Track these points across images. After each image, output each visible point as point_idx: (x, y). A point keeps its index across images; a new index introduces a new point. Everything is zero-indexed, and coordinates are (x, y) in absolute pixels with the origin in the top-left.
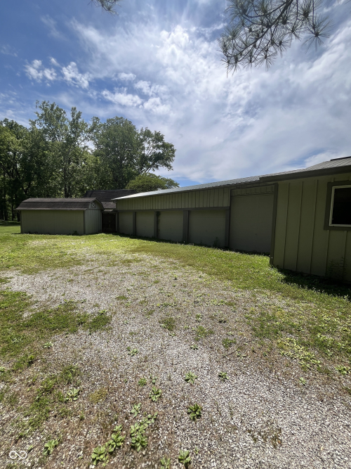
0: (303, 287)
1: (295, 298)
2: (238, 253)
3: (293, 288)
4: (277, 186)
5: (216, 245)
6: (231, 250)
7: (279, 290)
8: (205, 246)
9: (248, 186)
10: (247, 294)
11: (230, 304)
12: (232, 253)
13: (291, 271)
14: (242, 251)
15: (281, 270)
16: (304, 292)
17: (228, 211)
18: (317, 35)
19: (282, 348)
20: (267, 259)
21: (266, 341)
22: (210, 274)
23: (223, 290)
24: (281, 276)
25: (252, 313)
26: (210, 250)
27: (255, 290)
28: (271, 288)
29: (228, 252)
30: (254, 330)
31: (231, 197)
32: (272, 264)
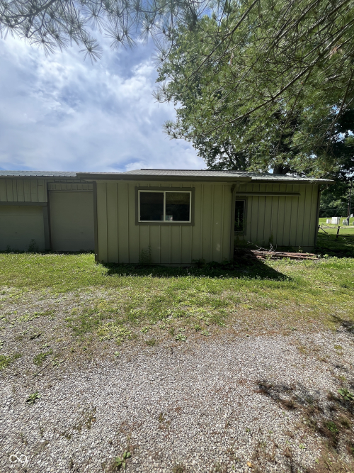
0: (122, 275)
1: (116, 287)
2: (62, 255)
3: (115, 278)
4: (95, 184)
5: (33, 249)
6: (53, 252)
7: (103, 283)
8: (15, 252)
9: (68, 181)
10: (70, 296)
11: (48, 313)
12: (54, 255)
13: (114, 263)
14: (66, 253)
15: (105, 265)
16: (124, 279)
17: (47, 208)
18: (90, 50)
19: (102, 335)
20: (92, 256)
21: (87, 336)
22: (20, 286)
23: (39, 300)
24: (106, 270)
25: (74, 314)
26: (23, 257)
27: (79, 290)
28: (95, 283)
29: (48, 256)
30: (75, 330)
31: (48, 191)
32: (98, 260)
